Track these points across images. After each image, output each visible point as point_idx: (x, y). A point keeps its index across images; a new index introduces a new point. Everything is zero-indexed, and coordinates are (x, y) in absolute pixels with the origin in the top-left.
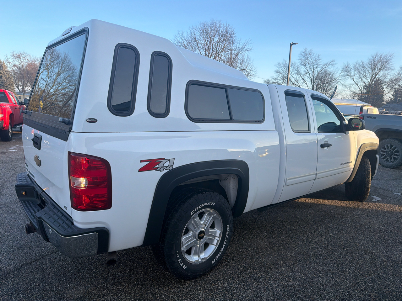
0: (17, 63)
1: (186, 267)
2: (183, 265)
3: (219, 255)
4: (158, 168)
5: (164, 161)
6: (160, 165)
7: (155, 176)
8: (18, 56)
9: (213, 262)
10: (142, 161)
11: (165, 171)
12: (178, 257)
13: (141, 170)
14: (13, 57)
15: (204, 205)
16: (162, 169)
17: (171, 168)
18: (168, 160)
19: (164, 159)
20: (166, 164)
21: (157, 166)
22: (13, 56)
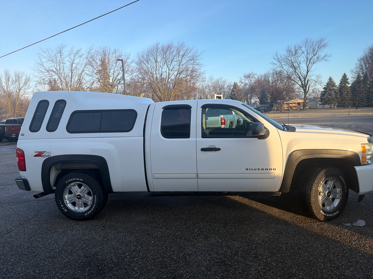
0: (247, 82)
1: (67, 211)
2: (64, 209)
3: (90, 212)
4: (43, 156)
5: (46, 153)
6: (44, 154)
7: (41, 160)
8: (248, 76)
9: (85, 215)
10: (35, 152)
11: (46, 158)
12: (61, 203)
13: (35, 156)
14: (244, 78)
15: (75, 179)
16: (45, 156)
17: (49, 156)
18: (48, 152)
19: (46, 152)
20: (47, 154)
21: (42, 155)
22: (245, 76)
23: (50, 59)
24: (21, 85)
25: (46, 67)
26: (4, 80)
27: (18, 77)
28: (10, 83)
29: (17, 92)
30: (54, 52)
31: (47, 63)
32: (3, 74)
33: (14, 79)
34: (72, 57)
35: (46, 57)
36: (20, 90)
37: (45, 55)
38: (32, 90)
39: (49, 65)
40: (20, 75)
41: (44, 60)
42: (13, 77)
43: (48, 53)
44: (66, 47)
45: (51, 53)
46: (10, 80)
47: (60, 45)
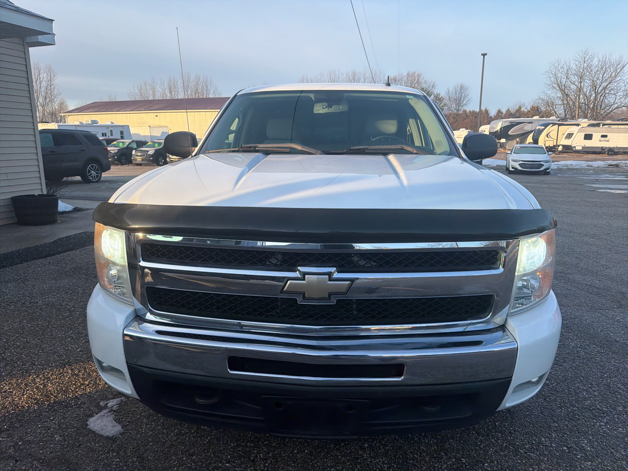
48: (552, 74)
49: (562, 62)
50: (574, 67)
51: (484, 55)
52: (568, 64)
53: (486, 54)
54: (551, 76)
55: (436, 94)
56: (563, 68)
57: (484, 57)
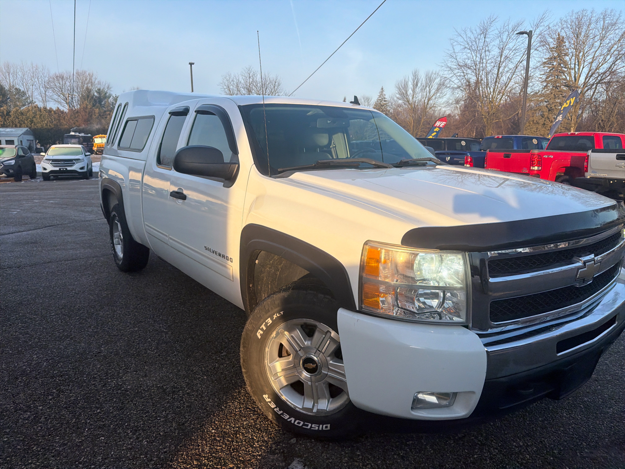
23: (467, 46)
24: (433, 92)
25: (459, 60)
26: (411, 86)
27: (430, 80)
28: (418, 90)
29: (424, 103)
30: (475, 32)
31: (461, 54)
32: (411, 78)
33: (424, 82)
34: (505, 37)
35: (461, 44)
36: (429, 100)
37: (460, 39)
38: (446, 100)
39: (464, 56)
40: (434, 76)
41: (458, 48)
42: (424, 80)
43: (464, 37)
44: (496, 20)
45: (469, 34)
46: (419, 85)
47: (487, 19)
48: (225, 85)
49: (232, 76)
50: (243, 82)
51: (191, 64)
52: (237, 78)
53: (193, 64)
54: (225, 87)
55: (114, 96)
56: (233, 81)
57: (191, 66)
